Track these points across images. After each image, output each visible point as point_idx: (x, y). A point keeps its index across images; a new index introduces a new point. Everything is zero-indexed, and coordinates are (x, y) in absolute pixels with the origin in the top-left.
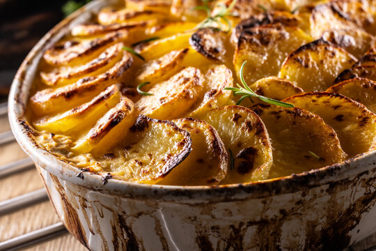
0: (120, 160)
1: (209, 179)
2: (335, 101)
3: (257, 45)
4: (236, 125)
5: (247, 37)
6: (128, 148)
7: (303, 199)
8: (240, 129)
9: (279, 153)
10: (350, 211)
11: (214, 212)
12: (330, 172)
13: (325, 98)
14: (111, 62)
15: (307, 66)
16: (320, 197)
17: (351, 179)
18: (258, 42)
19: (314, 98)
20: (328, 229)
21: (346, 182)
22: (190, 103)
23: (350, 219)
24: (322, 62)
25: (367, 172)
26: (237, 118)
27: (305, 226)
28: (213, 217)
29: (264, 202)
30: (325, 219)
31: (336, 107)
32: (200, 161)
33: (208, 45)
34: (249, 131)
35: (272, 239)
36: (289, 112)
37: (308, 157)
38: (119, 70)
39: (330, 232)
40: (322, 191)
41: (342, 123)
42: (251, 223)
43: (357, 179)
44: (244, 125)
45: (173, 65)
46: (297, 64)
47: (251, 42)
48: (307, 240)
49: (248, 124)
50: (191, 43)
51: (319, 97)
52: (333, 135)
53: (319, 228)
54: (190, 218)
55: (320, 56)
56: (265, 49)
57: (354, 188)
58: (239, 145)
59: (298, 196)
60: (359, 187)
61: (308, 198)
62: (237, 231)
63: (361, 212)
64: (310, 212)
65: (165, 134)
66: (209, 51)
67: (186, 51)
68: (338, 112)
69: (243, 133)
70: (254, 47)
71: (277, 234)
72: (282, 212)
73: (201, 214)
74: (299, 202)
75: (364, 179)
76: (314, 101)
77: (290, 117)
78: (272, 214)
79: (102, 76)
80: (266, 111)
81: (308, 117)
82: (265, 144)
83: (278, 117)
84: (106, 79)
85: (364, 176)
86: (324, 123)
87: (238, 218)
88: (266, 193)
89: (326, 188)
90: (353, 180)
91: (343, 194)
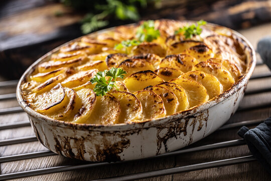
8: (86, 99)
10: (116, 145)
12: (99, 127)
15: (138, 80)
16: (98, 136)
17: (112, 132)
20: (106, 150)
21: (109, 133)
23: (117, 149)
24: (146, 80)
25: (119, 132)
27: (94, 146)
28: (57, 131)
29: (74, 131)
30: (103, 145)
31: (130, 100)
33: (112, 60)
35: (81, 147)
39: (108, 152)
42: (71, 138)
43: (115, 133)
46: (135, 78)
48: (97, 152)
49: (90, 98)
53: (101, 148)
54: (50, 129)
57: (115, 137)
59: (87, 133)
60: (117, 137)
61: (92, 134)
62: (67, 140)
63: (122, 148)
64: (95, 140)
66: (110, 63)
67: (101, 62)
71: (83, 145)
72: (82, 137)
74: (89, 135)
75: (119, 134)
78: (79, 137)
85: (118, 133)
87: (66, 135)
88: (72, 128)
89: (99, 133)
90: (113, 133)
91: (109, 137)
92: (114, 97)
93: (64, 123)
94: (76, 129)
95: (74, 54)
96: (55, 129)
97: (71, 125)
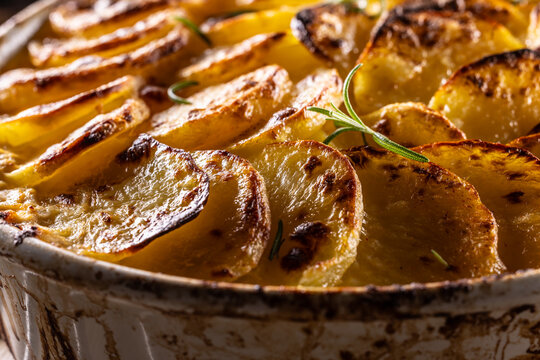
0: (79, 209)
1: (218, 268)
2: (516, 163)
3: (412, 45)
4: (308, 178)
5: (396, 27)
6: (102, 189)
7: (388, 337)
8: (311, 188)
9: (376, 244)
11: (208, 333)
12: (446, 294)
13: (496, 155)
14: (144, 38)
15: (490, 94)
16: (427, 340)
17: (496, 315)
18: (415, 39)
19: (477, 151)
21: (483, 321)
22: (243, 126)
24: (522, 91)
25: (531, 308)
26: (313, 166)
28: (208, 343)
29: (308, 331)
31: (514, 176)
32: (217, 233)
33: (322, 32)
34: (327, 193)
36: (417, 169)
37: (427, 260)
38: (153, 53)
40: (430, 329)
41: (518, 207)
43: (509, 318)
44: (321, 179)
45: (247, 57)
46: (472, 89)
47: (400, 37)
49: (329, 179)
50: (295, 24)
51: (486, 152)
52: (487, 226)
54: (165, 337)
55: (523, 80)
56: (425, 54)
57: (504, 335)
58: (301, 215)
59: (378, 328)
60: (514, 335)
61: (400, 337)
65: (171, 174)
66: (322, 43)
67: (279, 37)
68: (517, 184)
69: (315, 194)
70: (404, 47)
73: (186, 332)
74: (380, 344)
75: (526, 322)
76: (474, 157)
77: (418, 180)
78: (324, 356)
79: (118, 60)
80: (376, 161)
81: (451, 185)
82: (348, 221)
83: (395, 177)
84: (121, 66)
85: (525, 315)
86: (479, 202)
88: (307, 314)
89: (440, 322)
90: (500, 320)
91: (477, 341)
92: (434, 167)
93: (260, 294)
94: (332, 315)
95: (140, 26)
96: (199, 332)
97: (304, 300)
